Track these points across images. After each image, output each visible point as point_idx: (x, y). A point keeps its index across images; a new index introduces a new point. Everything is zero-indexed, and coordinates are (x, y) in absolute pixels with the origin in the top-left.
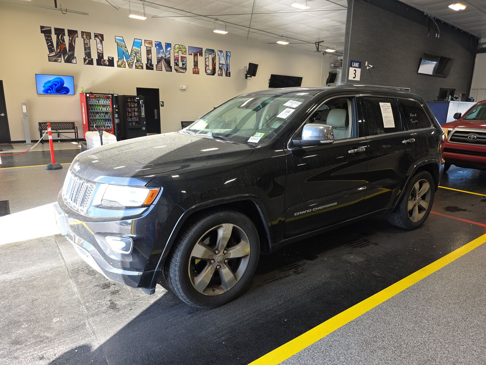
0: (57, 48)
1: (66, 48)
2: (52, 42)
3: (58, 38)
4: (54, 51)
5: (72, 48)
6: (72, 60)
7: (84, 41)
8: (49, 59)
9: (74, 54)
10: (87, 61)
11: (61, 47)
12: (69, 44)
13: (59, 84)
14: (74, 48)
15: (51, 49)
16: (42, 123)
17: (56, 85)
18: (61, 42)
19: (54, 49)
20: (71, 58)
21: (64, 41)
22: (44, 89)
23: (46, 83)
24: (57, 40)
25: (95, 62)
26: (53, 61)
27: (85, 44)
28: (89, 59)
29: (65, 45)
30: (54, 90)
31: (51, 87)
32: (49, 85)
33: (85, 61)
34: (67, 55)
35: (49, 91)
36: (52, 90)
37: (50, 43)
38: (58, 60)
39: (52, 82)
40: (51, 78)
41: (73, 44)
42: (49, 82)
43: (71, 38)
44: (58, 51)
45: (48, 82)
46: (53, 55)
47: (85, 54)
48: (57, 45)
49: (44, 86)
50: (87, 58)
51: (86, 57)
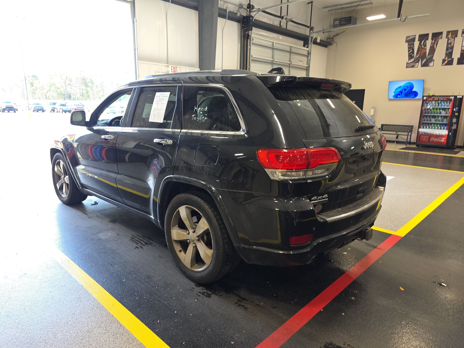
0: (417, 54)
1: (426, 52)
2: (413, 50)
3: (420, 44)
4: (414, 57)
5: (433, 50)
6: (430, 64)
7: (448, 41)
8: (407, 66)
9: (433, 57)
10: (446, 61)
11: (421, 52)
12: (431, 47)
13: (409, 89)
14: (435, 50)
15: (410, 56)
16: (384, 125)
17: (405, 90)
18: (422, 47)
19: (414, 56)
20: (429, 61)
21: (425, 46)
22: (394, 94)
23: (397, 89)
24: (419, 46)
25: (455, 61)
26: (410, 67)
27: (448, 44)
28: (449, 60)
29: (426, 49)
30: (403, 94)
31: (401, 92)
32: (399, 90)
33: (443, 63)
34: (425, 60)
35: (399, 96)
36: (402, 94)
37: (411, 51)
38: (416, 65)
39: (402, 87)
40: (402, 84)
41: (435, 46)
42: (400, 87)
43: (433, 41)
44: (418, 57)
45: (398, 87)
46: (411, 61)
47: (446, 54)
48: (417, 51)
49: (395, 92)
50: (447, 58)
51: (445, 58)
